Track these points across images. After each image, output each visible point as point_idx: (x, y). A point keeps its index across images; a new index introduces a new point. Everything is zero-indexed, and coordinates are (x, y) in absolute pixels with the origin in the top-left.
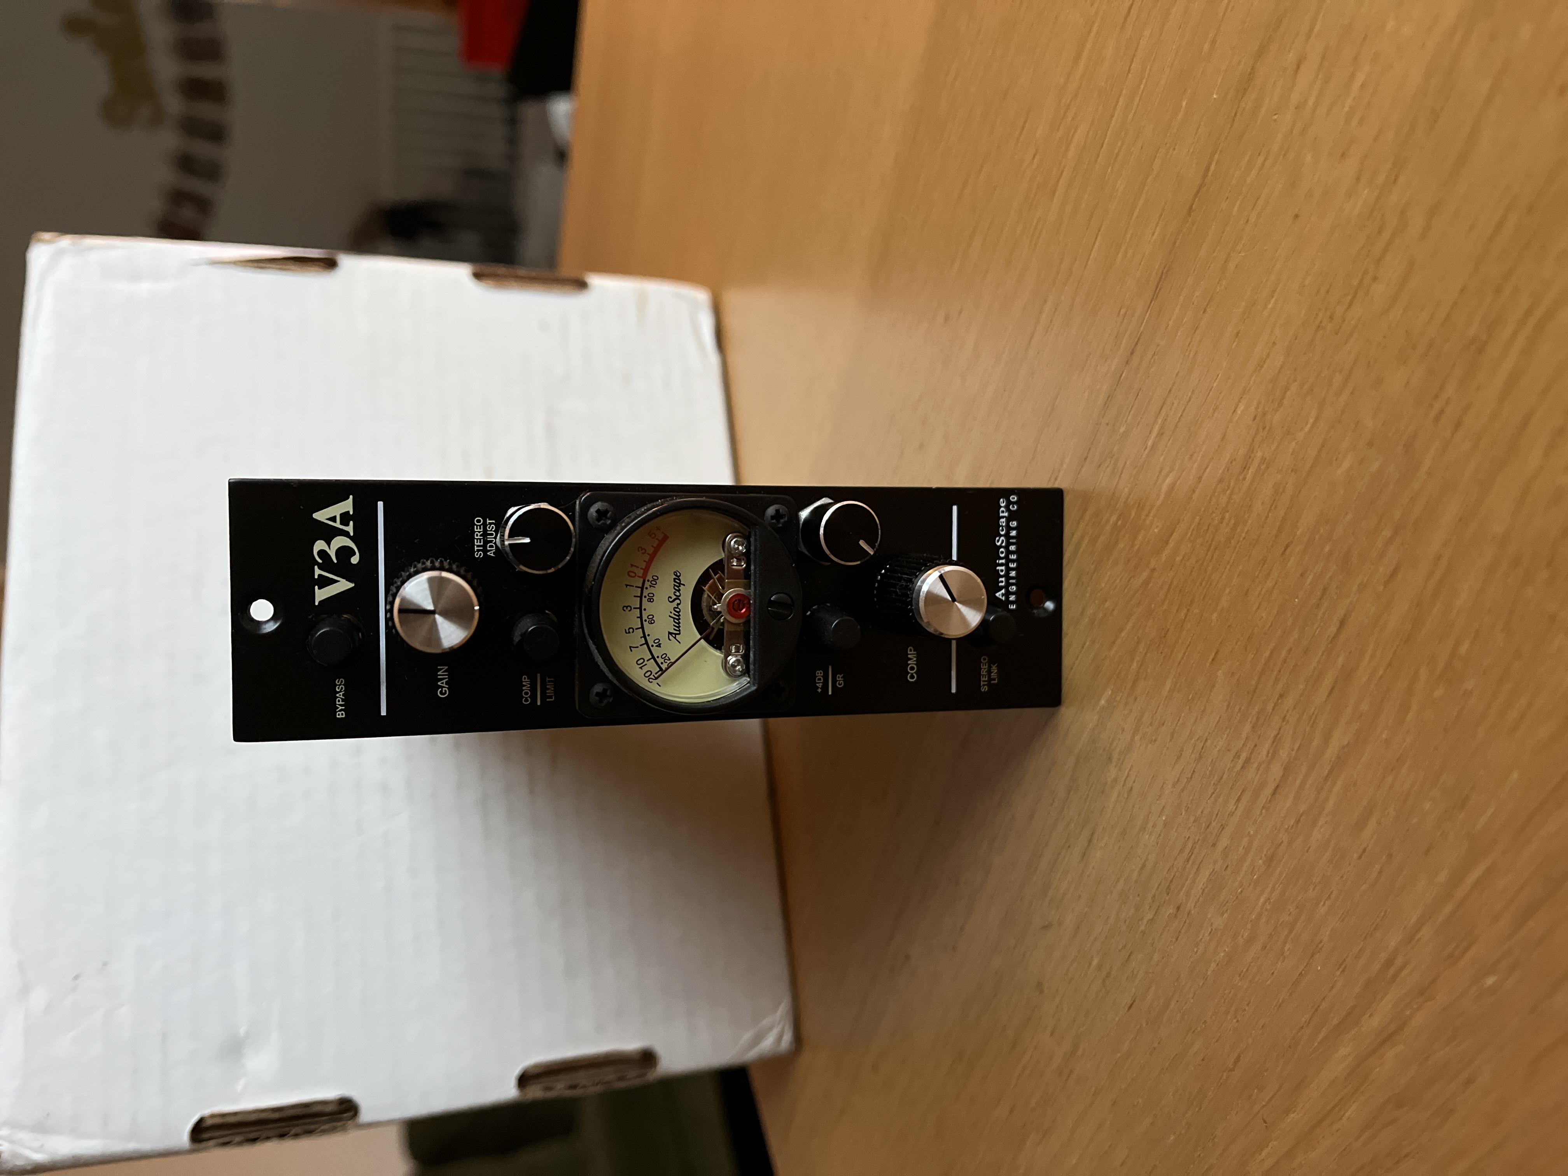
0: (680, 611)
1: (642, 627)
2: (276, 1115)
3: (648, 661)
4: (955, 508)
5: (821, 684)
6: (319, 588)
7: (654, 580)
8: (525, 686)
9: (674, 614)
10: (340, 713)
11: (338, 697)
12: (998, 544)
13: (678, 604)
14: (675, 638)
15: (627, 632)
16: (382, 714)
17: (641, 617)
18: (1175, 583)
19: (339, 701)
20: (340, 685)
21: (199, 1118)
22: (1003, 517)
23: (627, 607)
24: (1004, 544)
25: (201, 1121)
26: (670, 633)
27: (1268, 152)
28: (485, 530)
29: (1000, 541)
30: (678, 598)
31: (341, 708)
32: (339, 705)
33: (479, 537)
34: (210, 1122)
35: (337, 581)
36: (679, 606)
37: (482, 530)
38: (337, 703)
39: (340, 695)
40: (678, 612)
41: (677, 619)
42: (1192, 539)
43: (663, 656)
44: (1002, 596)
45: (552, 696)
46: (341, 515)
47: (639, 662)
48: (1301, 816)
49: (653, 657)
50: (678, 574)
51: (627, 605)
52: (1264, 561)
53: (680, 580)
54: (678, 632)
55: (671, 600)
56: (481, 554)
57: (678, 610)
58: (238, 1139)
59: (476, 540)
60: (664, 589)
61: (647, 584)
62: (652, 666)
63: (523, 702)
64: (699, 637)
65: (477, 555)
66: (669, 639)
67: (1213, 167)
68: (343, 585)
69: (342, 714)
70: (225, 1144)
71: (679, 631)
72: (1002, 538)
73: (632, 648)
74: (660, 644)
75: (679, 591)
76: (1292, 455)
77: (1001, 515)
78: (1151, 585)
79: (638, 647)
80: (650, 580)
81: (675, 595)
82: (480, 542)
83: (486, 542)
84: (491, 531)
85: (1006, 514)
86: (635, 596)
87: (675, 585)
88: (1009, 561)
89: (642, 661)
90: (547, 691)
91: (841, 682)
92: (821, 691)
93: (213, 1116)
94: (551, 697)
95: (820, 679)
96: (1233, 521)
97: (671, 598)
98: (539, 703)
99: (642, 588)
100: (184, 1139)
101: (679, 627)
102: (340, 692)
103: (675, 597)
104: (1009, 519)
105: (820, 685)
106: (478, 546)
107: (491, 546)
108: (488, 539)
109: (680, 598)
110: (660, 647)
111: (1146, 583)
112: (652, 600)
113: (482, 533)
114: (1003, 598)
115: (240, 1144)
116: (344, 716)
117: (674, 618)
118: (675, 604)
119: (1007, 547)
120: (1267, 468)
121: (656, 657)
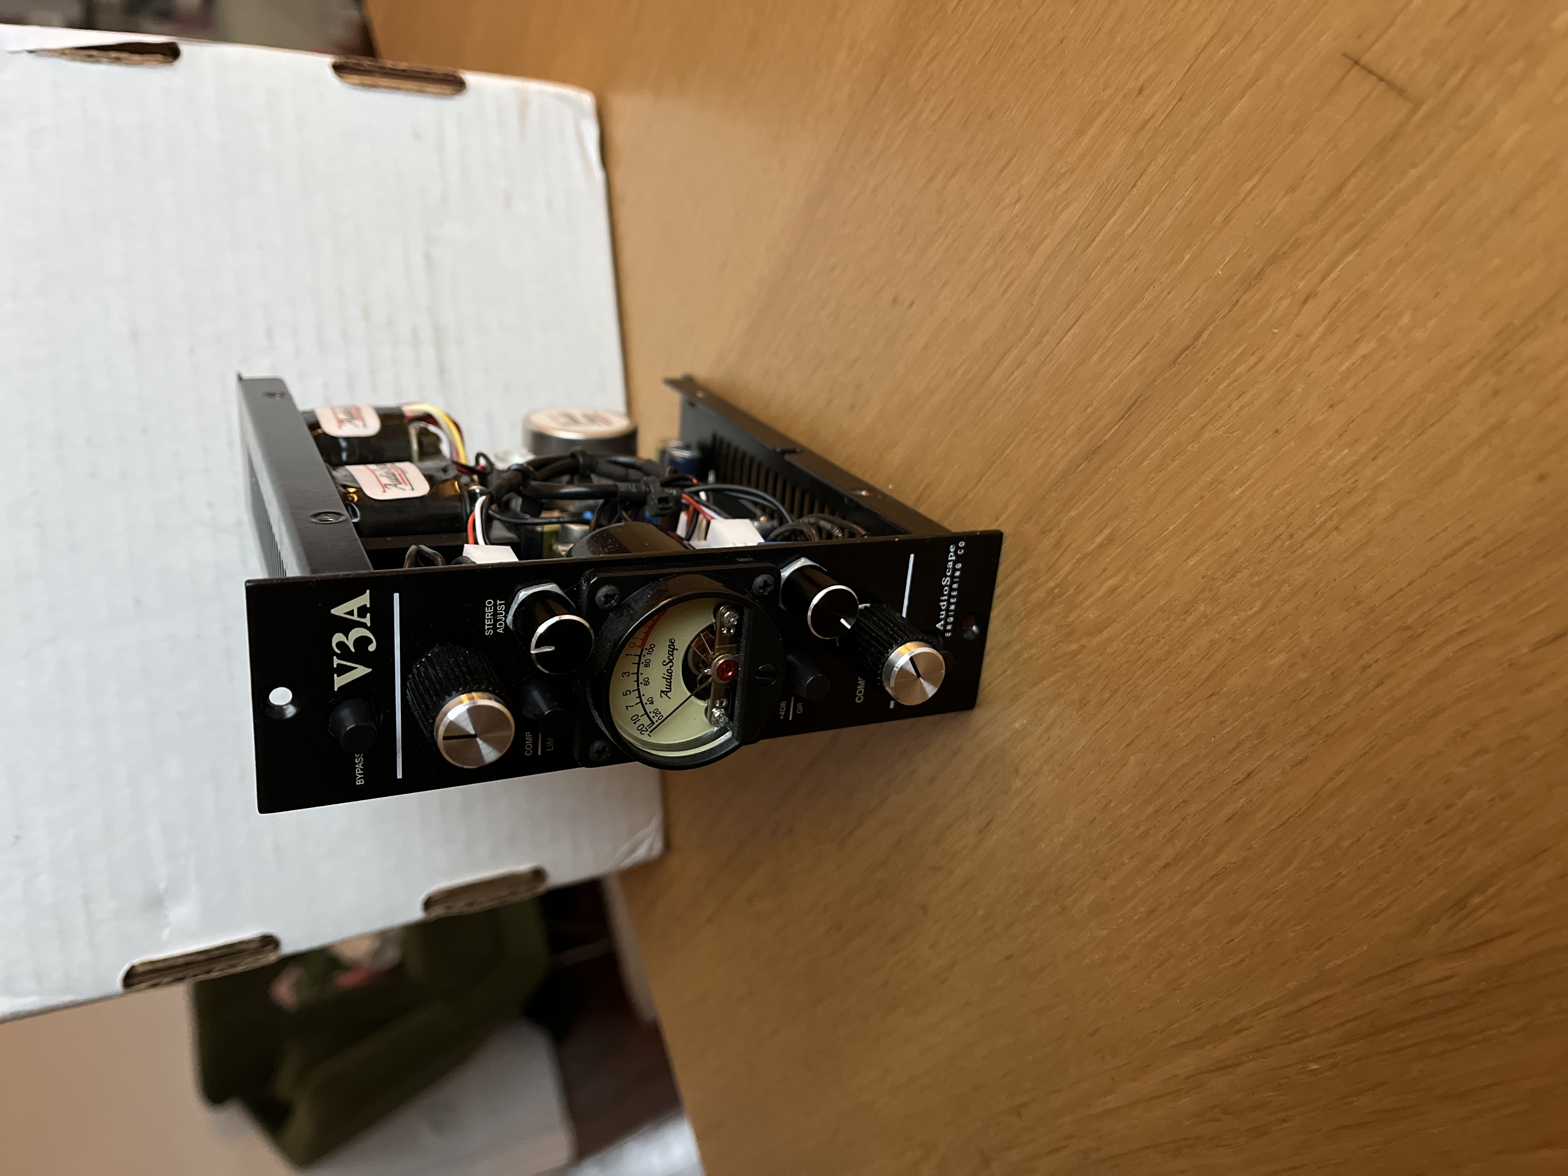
0: (672, 672)
1: (638, 690)
2: (202, 957)
3: (641, 716)
4: (912, 556)
5: (784, 712)
6: (338, 676)
7: (651, 648)
8: (528, 740)
9: (667, 675)
10: (360, 781)
11: (358, 768)
12: (944, 584)
13: (671, 667)
14: (666, 695)
15: (625, 694)
16: (398, 778)
17: (638, 681)
18: (1102, 668)
19: (358, 771)
20: (359, 757)
21: (130, 966)
22: (951, 561)
23: (625, 673)
24: (948, 583)
25: (133, 968)
26: (662, 692)
27: (1263, 357)
28: (495, 610)
29: (946, 581)
30: (671, 661)
31: (360, 776)
32: (358, 774)
33: (489, 617)
34: (141, 969)
35: (355, 668)
36: (672, 668)
37: (492, 610)
38: (357, 772)
39: (359, 766)
40: (671, 673)
41: (669, 679)
42: (1125, 641)
43: (655, 711)
44: (941, 627)
45: (552, 746)
46: (359, 609)
47: (633, 719)
48: (1184, 894)
49: (646, 713)
50: (673, 641)
51: (625, 672)
52: (1190, 694)
53: (674, 646)
54: (669, 690)
55: (664, 663)
56: (491, 632)
57: (670, 671)
58: (166, 980)
59: (486, 620)
60: (660, 654)
61: (645, 652)
62: (645, 721)
63: (526, 754)
64: (689, 694)
65: (487, 633)
66: (661, 697)
67: (1205, 336)
68: (361, 671)
69: (361, 782)
70: (155, 986)
71: (671, 689)
72: (948, 578)
73: (628, 708)
74: (653, 702)
75: (672, 655)
76: (1232, 625)
77: (950, 559)
78: (1079, 657)
79: (633, 706)
80: (648, 648)
81: (669, 659)
82: (491, 621)
83: (496, 621)
84: (501, 610)
85: (954, 558)
86: (633, 663)
87: (669, 651)
88: (950, 596)
89: (636, 717)
90: (548, 743)
91: (800, 709)
92: (783, 718)
93: (144, 964)
94: (550, 747)
95: (783, 709)
96: (1167, 648)
97: (665, 661)
98: (540, 754)
99: (640, 656)
100: (117, 985)
101: (671, 685)
102: (359, 763)
103: (669, 661)
104: (955, 562)
105: (782, 713)
106: (488, 625)
107: (500, 624)
108: (498, 618)
109: (673, 661)
110: (653, 704)
111: (1075, 653)
112: (648, 665)
113: (492, 613)
114: (942, 628)
115: (169, 983)
116: (363, 783)
117: (667, 679)
118: (668, 667)
119: (950, 586)
120: (1207, 623)
121: (648, 713)
